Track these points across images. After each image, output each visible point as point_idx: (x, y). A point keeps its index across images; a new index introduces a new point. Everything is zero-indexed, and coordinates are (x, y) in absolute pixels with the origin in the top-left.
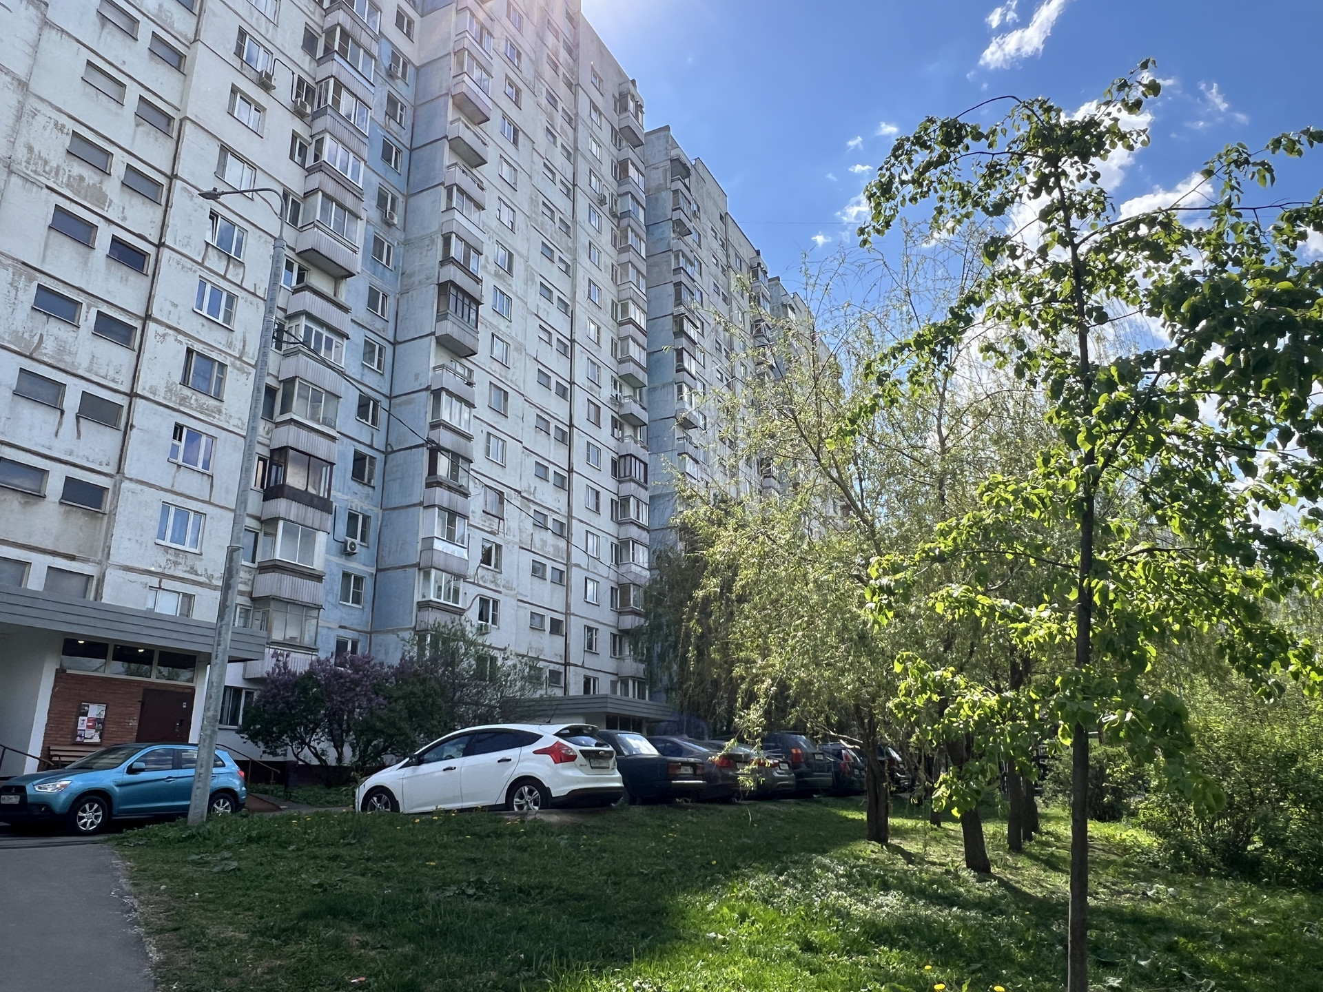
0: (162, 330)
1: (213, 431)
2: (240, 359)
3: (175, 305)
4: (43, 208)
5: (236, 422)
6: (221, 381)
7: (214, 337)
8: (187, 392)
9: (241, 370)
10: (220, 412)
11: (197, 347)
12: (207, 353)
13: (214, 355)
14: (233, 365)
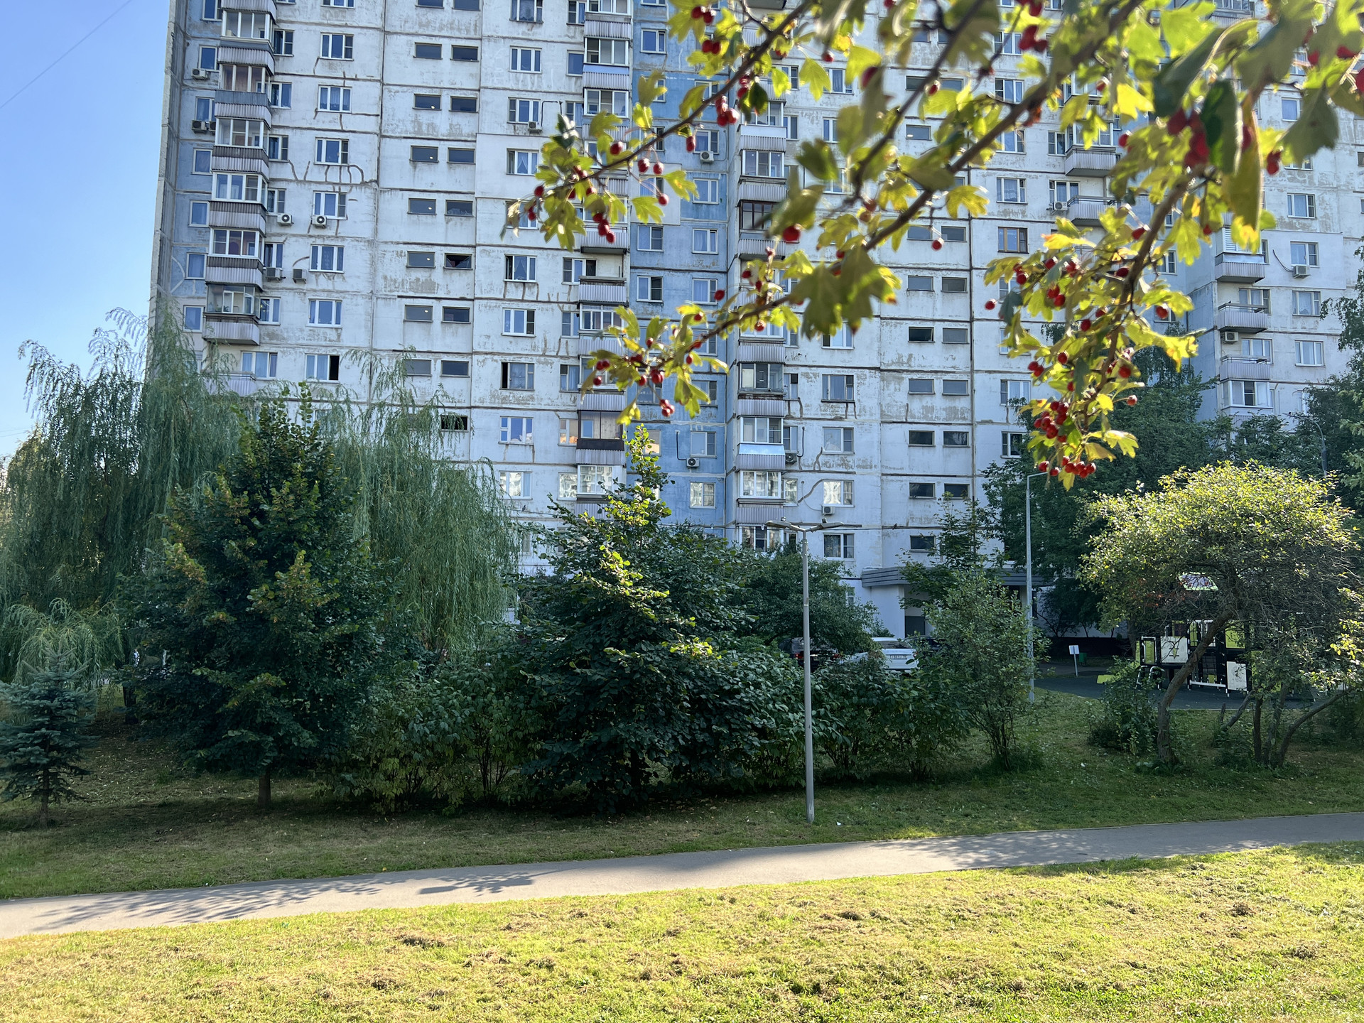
0: (481, 358)
1: (529, 414)
2: (544, 355)
3: (488, 337)
4: (397, 310)
5: (547, 401)
6: (531, 376)
7: (523, 346)
8: (505, 393)
9: (546, 363)
10: (533, 398)
11: (508, 359)
12: (517, 360)
13: (523, 360)
14: (539, 362)
